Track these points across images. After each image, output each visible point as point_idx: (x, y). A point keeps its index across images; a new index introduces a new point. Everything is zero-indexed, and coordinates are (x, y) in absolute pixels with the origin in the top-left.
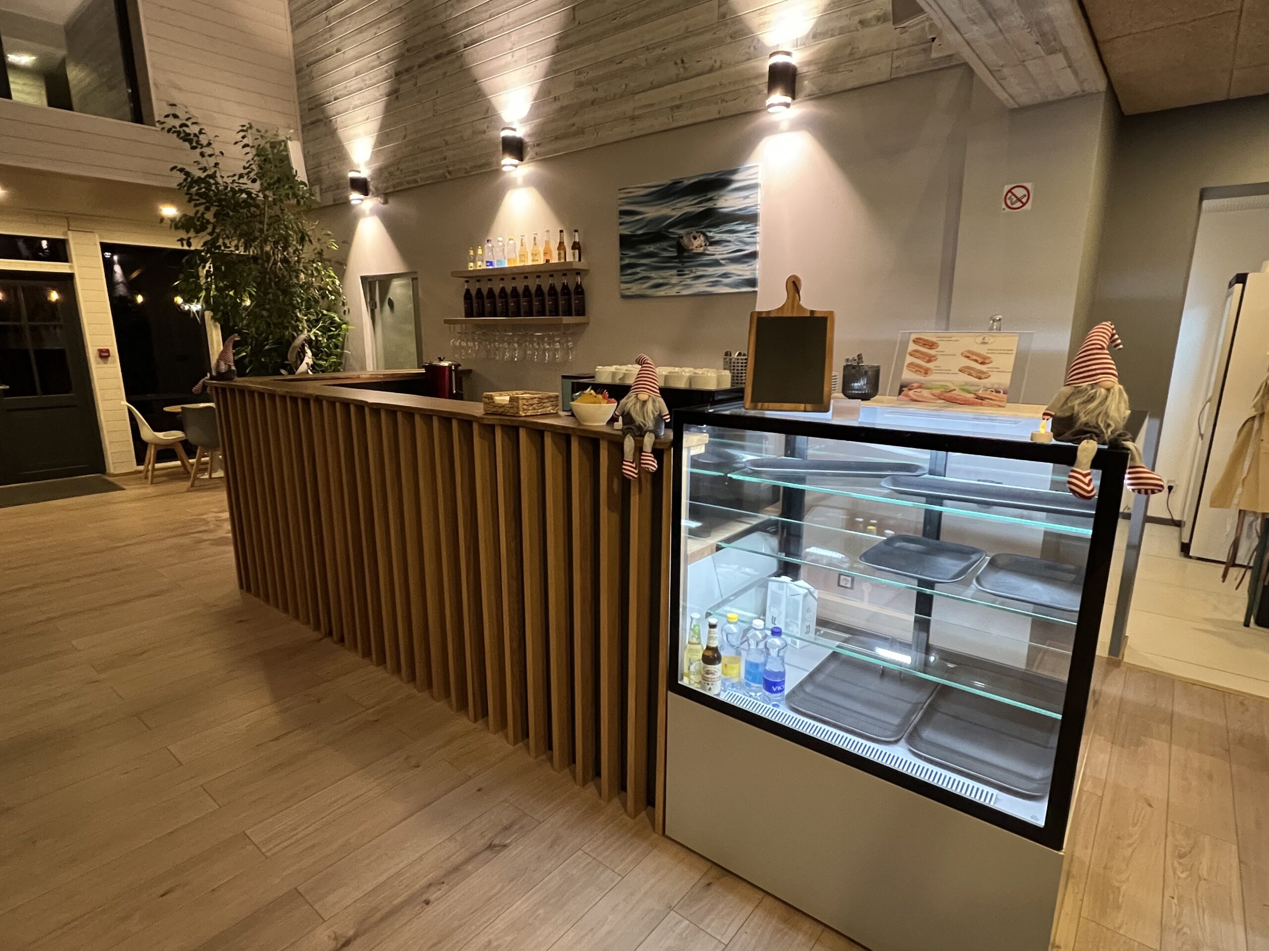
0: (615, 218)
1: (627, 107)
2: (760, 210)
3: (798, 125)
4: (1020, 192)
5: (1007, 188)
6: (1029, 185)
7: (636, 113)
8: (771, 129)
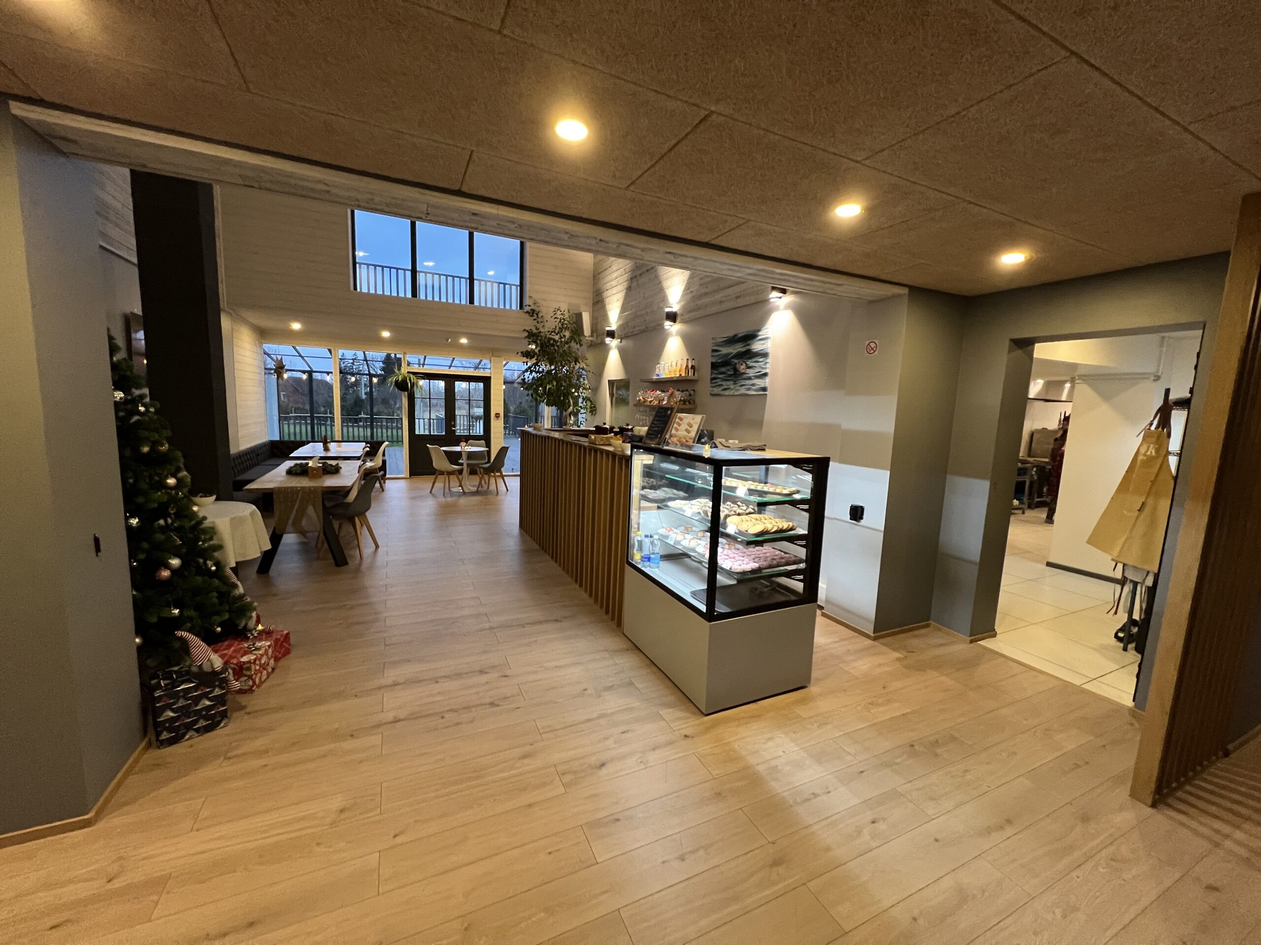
0: (710, 353)
1: (718, 297)
2: (769, 351)
3: (787, 307)
4: (873, 345)
5: (867, 342)
6: (876, 341)
7: (723, 299)
8: (776, 309)
